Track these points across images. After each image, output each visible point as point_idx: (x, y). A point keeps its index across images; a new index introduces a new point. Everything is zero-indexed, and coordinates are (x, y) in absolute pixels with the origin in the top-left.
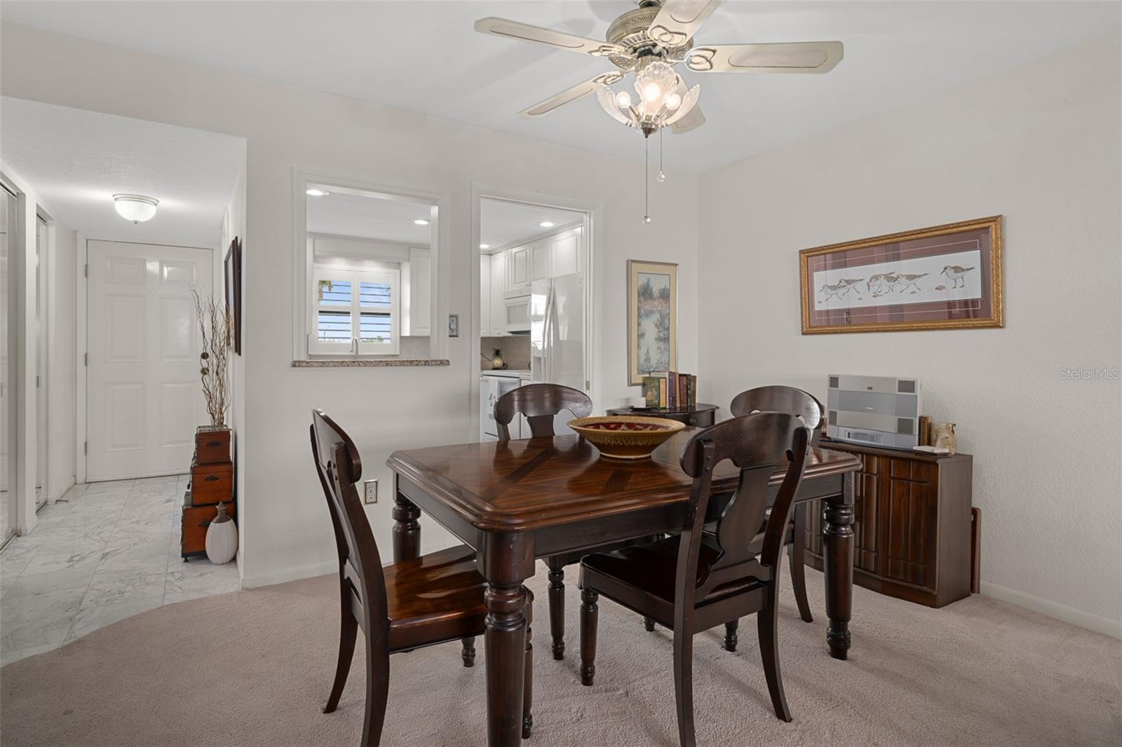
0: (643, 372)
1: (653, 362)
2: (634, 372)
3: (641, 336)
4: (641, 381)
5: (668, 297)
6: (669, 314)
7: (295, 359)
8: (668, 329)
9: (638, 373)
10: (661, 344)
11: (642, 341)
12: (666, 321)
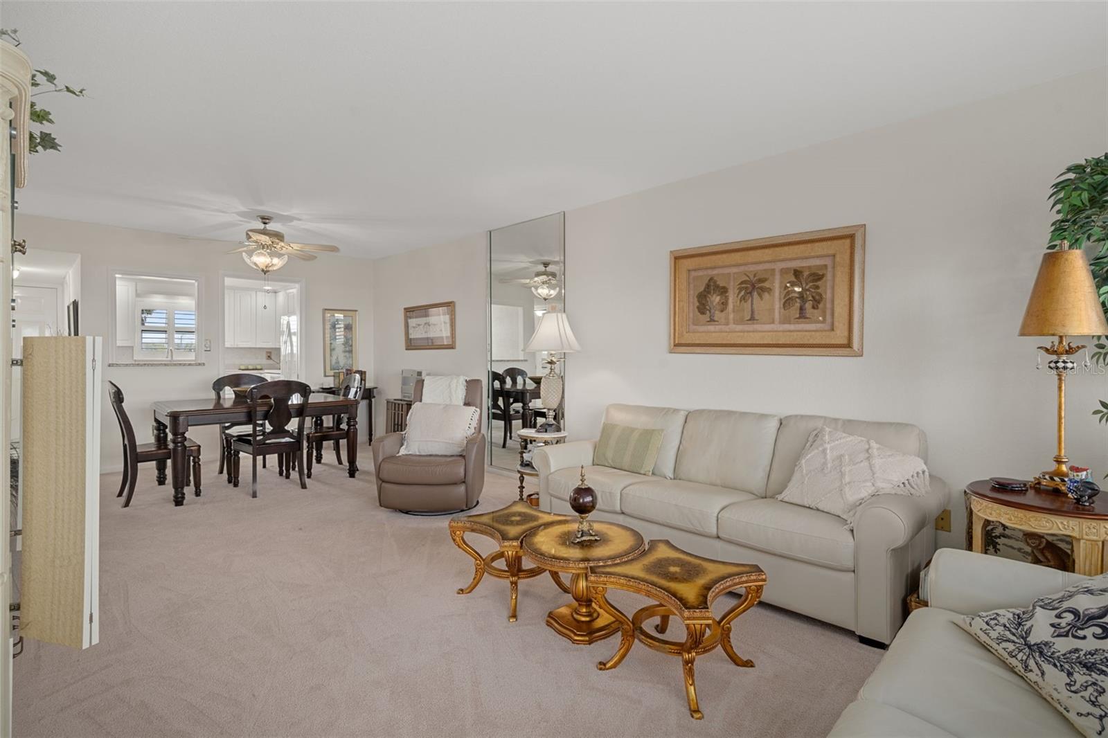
0: (334, 369)
1: (342, 364)
2: (328, 368)
3: (332, 350)
4: (332, 374)
5: (351, 328)
6: (352, 338)
7: (110, 362)
8: (351, 346)
9: (331, 370)
10: (347, 354)
11: (333, 353)
12: (350, 342)
